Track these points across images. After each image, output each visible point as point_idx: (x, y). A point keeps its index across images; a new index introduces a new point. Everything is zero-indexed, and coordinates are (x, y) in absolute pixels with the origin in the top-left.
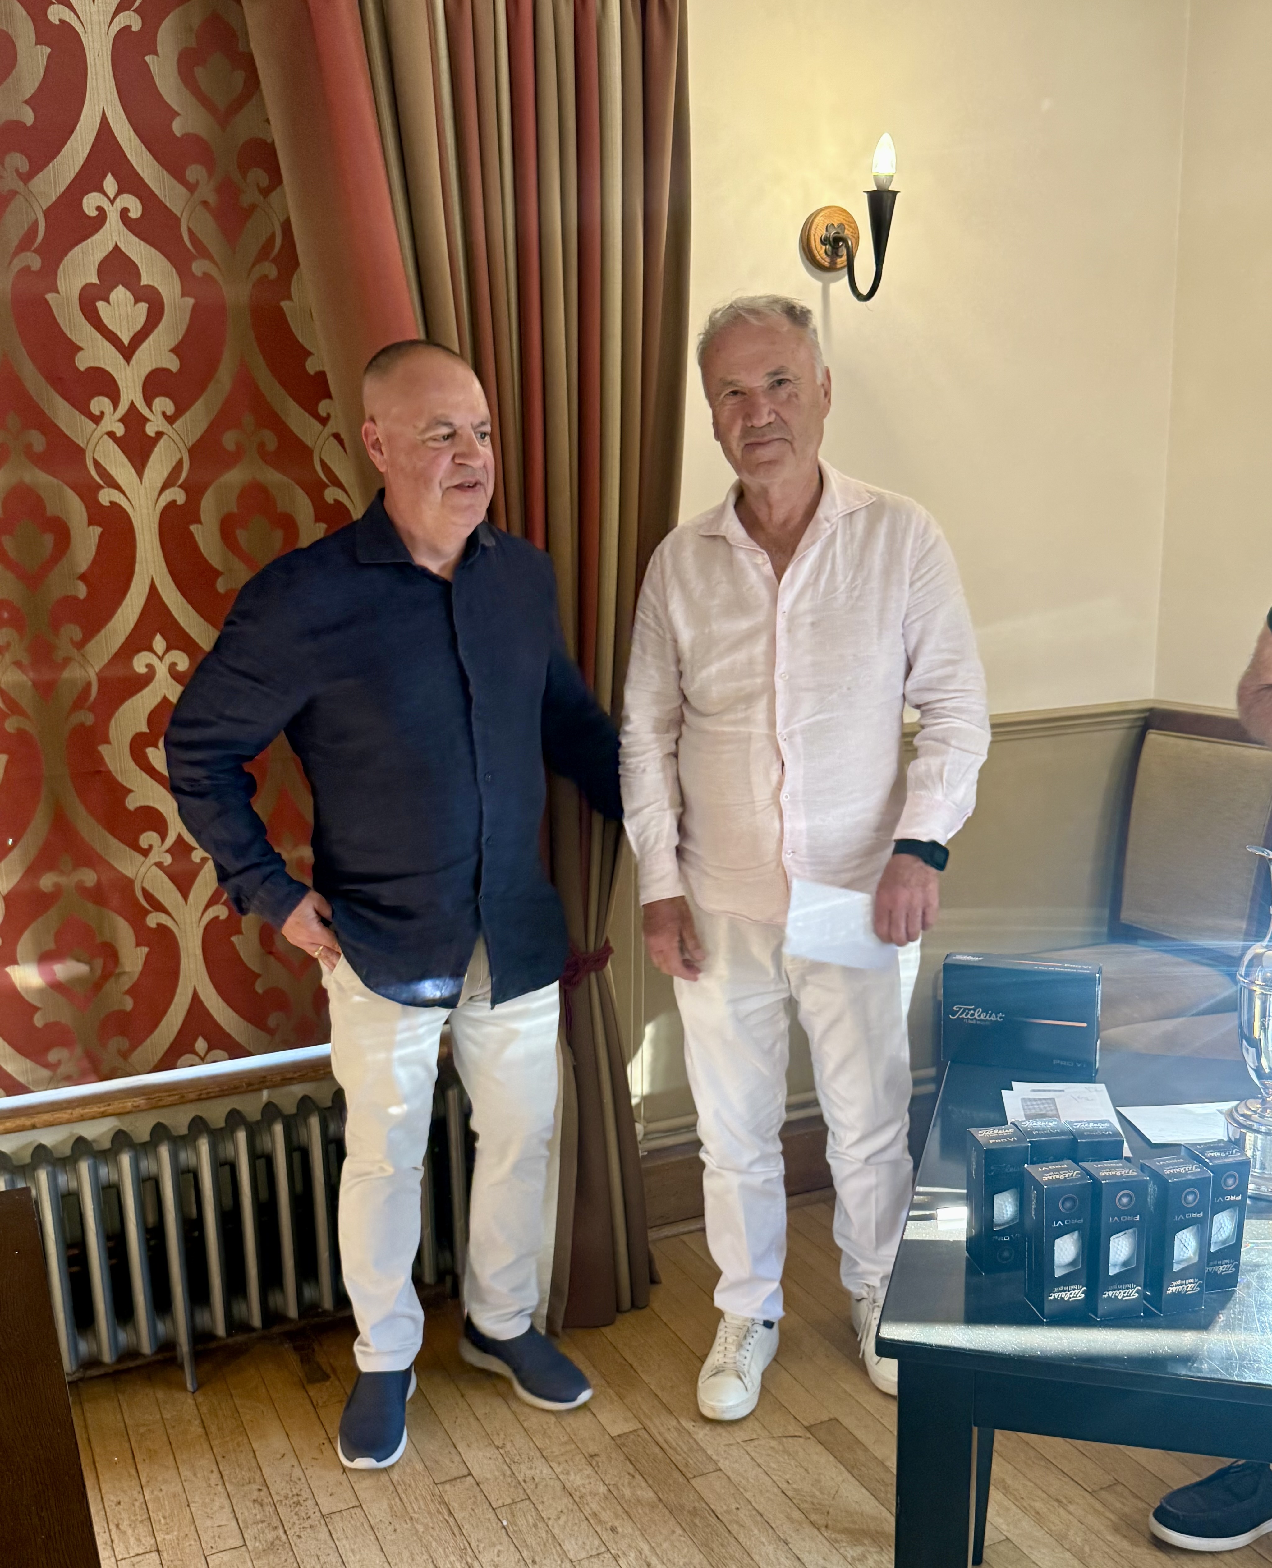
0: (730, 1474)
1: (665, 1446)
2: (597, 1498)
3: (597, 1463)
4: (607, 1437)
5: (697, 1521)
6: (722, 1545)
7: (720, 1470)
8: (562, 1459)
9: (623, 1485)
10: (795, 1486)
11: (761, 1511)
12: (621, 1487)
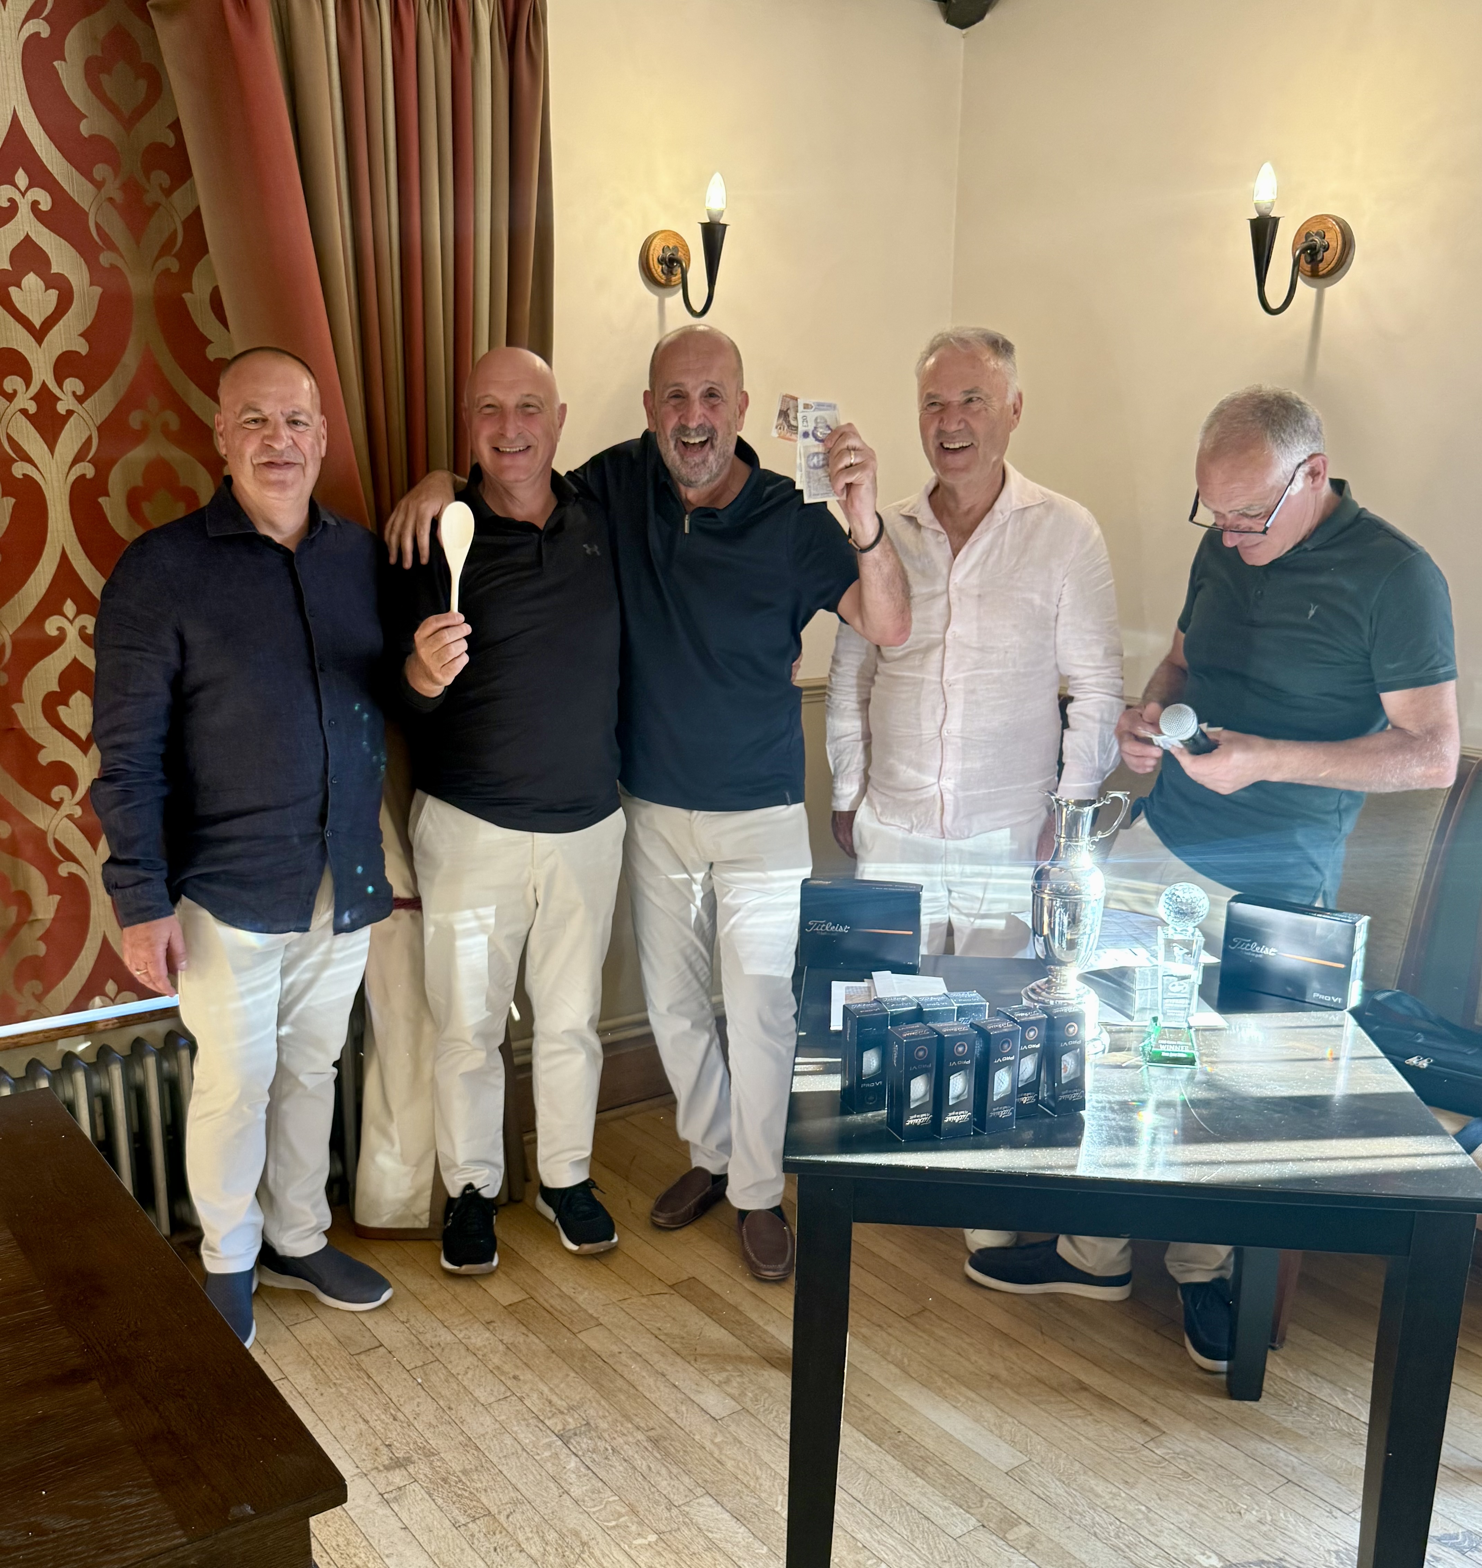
0: (609, 1327)
2: (498, 1355)
3: (494, 1328)
5: (586, 1365)
6: (611, 1382)
7: (601, 1324)
8: (461, 1327)
9: (519, 1343)
10: (665, 1332)
11: (639, 1354)
12: (517, 1345)
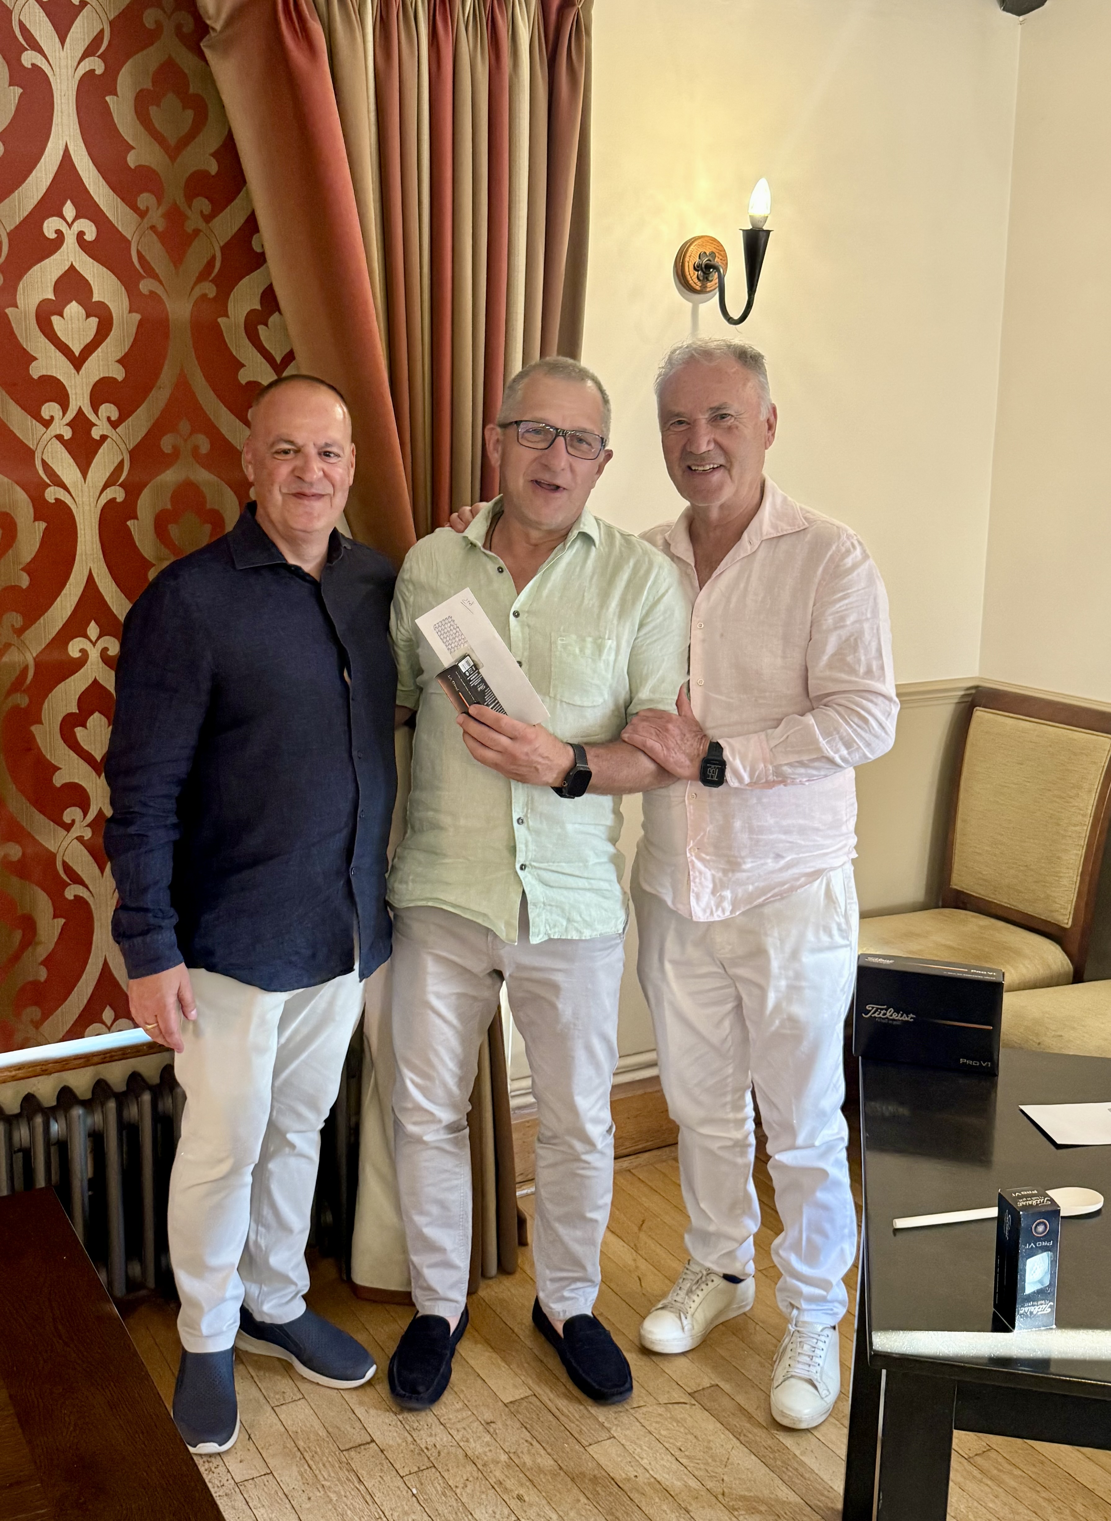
0: (623, 1442)
1: (558, 1414)
2: (499, 1466)
3: (494, 1430)
4: (500, 1403)
5: (598, 1489)
6: (627, 1514)
7: (614, 1437)
8: (459, 1426)
9: (522, 1452)
10: (687, 1453)
11: (659, 1479)
12: (520, 1455)
